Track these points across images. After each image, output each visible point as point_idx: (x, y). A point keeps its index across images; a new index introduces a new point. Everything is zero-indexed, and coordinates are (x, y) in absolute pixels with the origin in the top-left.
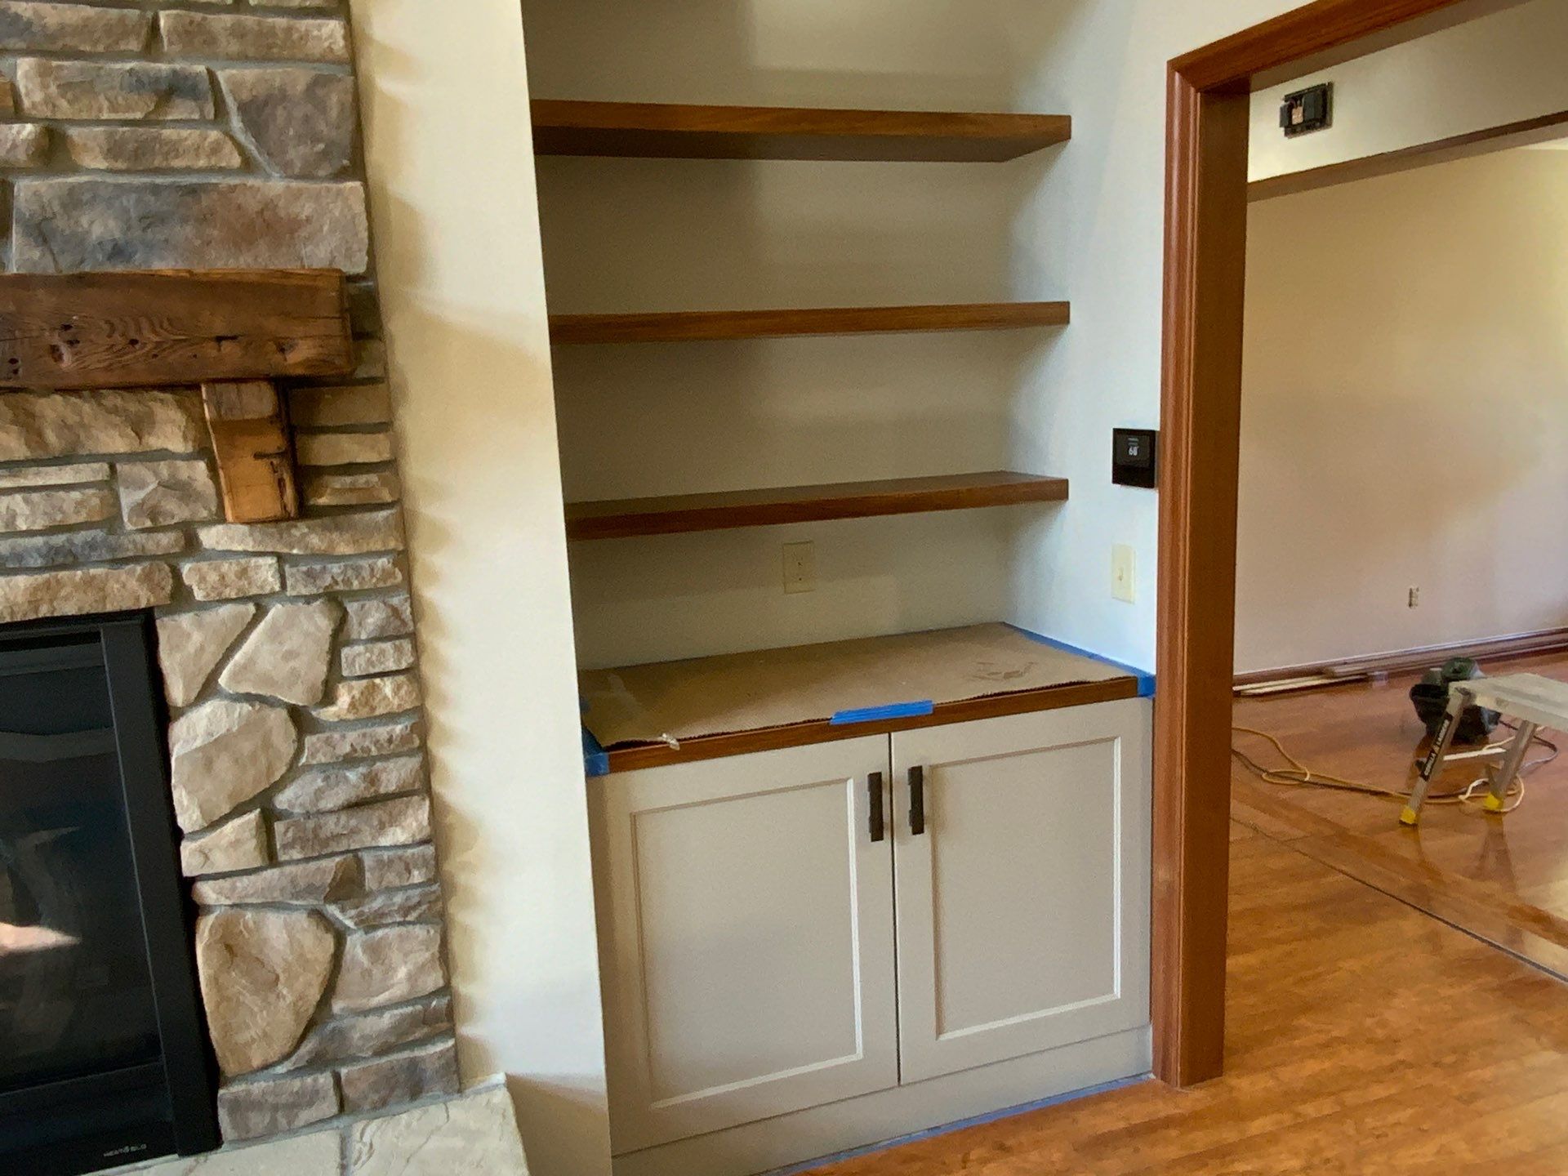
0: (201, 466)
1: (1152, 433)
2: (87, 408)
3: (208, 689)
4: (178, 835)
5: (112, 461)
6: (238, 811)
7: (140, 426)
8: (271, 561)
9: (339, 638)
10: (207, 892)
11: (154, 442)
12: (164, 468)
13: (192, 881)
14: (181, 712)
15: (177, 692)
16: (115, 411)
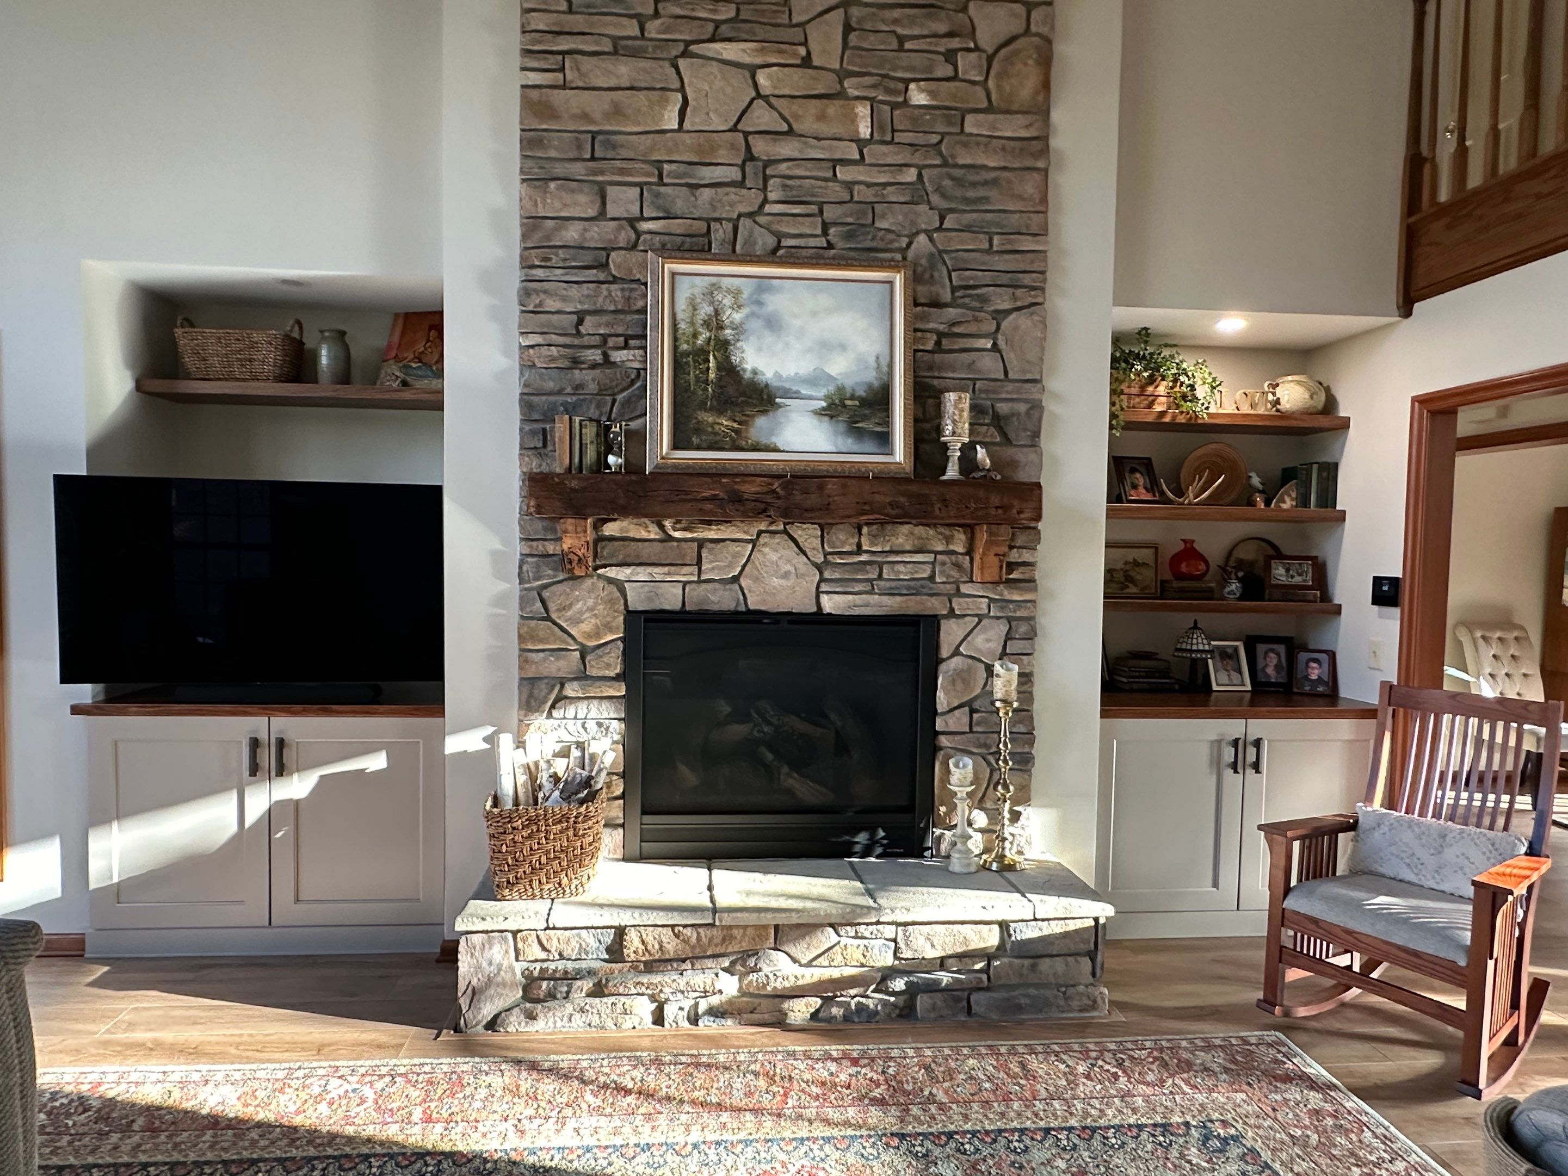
0: (968, 558)
1: (1397, 579)
2: (931, 532)
3: (956, 653)
4: (935, 713)
5: (936, 553)
6: (960, 706)
7: (949, 539)
8: (987, 600)
9: (1008, 637)
10: (944, 741)
11: (952, 547)
12: (953, 557)
13: (937, 733)
14: (943, 660)
15: (945, 652)
16: (941, 533)
